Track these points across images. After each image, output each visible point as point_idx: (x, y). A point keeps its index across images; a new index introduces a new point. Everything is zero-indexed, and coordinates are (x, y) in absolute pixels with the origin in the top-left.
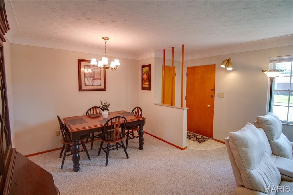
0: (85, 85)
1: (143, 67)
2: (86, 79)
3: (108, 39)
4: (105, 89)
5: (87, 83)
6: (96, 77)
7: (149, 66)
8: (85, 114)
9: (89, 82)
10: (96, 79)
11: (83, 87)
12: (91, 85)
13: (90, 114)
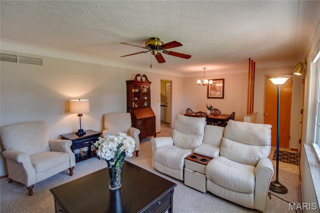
2: (211, 91)
3: (206, 68)
9: (213, 93)
10: (217, 91)
11: (210, 96)
12: (215, 95)
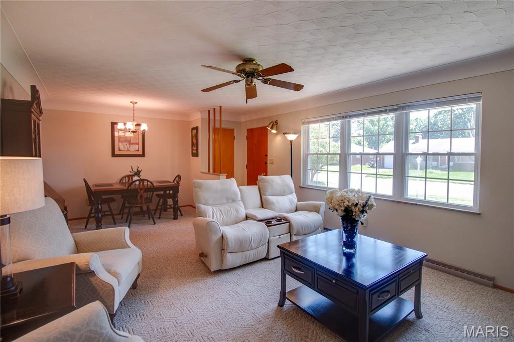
0: (120, 150)
1: (193, 129)
2: (120, 144)
3: (136, 103)
4: (143, 155)
5: (122, 148)
6: (132, 142)
7: (197, 128)
8: (119, 182)
9: (124, 147)
10: (132, 144)
11: (117, 152)
12: (127, 150)
13: (124, 181)
